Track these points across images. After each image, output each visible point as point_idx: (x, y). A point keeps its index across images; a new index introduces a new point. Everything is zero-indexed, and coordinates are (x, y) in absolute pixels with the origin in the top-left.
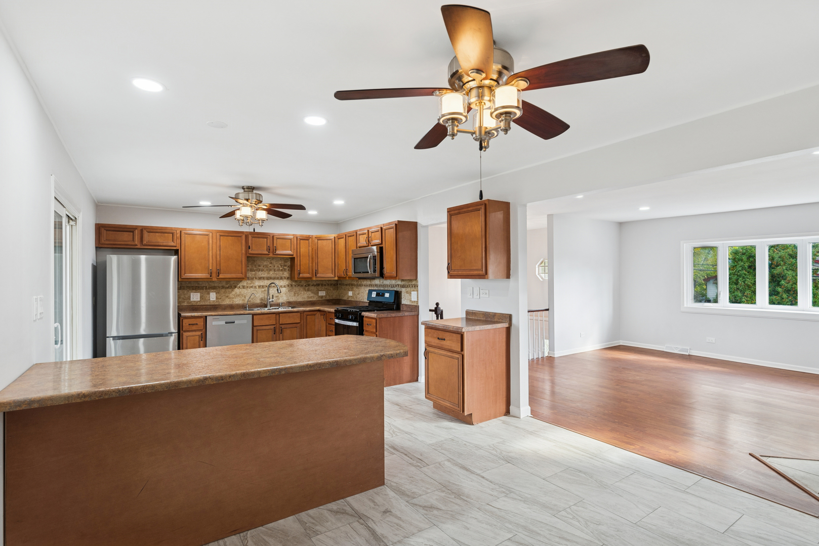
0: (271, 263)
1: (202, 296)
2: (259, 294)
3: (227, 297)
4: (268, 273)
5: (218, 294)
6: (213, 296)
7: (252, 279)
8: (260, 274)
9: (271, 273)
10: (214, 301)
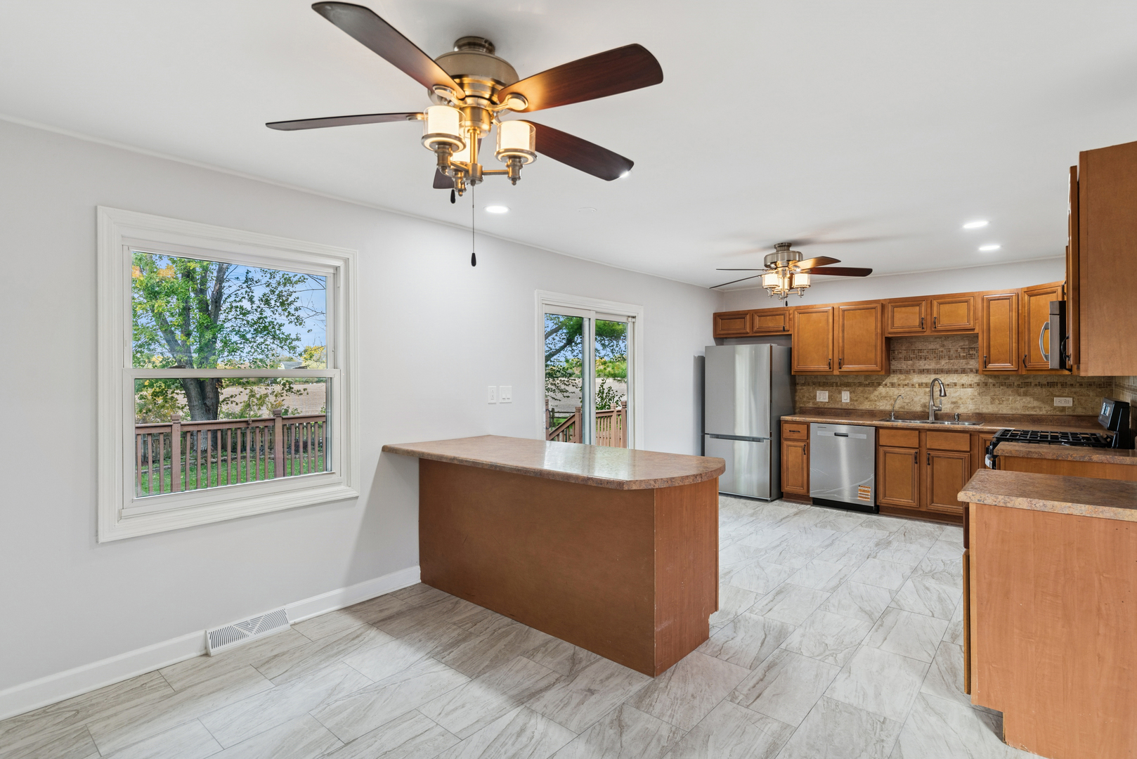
0: (943, 346)
1: (832, 396)
2: (919, 397)
3: (867, 398)
4: (937, 363)
5: (853, 394)
6: (845, 397)
7: (908, 372)
8: (922, 364)
9: (943, 362)
10: (847, 403)
